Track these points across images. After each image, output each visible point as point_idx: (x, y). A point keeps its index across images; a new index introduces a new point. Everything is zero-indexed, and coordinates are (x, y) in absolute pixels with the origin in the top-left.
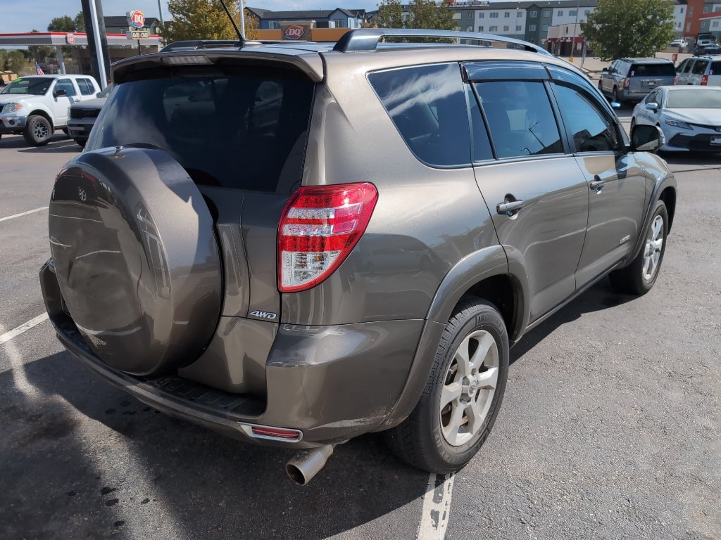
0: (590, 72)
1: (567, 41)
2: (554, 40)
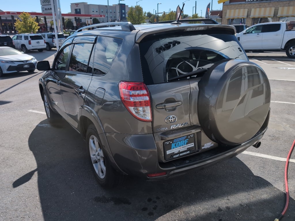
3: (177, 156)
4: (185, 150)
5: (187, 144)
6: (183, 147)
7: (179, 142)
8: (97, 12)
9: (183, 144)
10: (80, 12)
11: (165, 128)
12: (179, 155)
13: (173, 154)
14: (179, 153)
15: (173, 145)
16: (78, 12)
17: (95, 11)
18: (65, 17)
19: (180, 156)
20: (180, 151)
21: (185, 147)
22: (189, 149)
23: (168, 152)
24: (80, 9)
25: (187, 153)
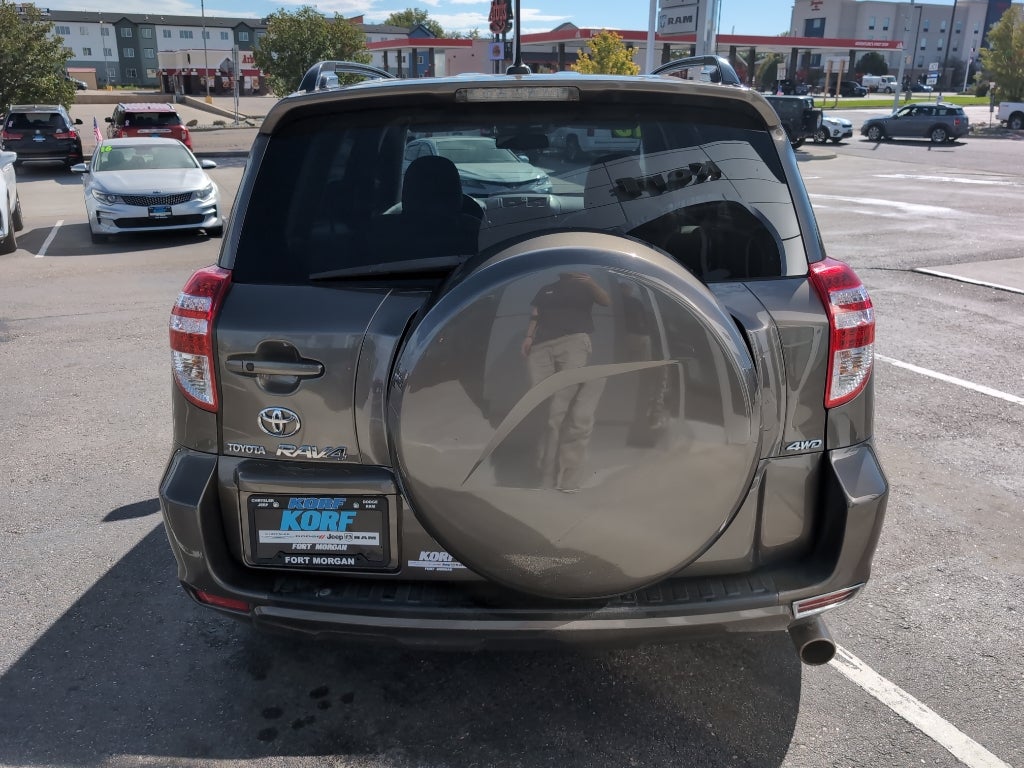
0: (247, 117)
1: (193, 74)
2: (171, 72)
3: (300, 560)
4: (339, 548)
5: (349, 528)
6: (330, 537)
7: (316, 515)
8: (885, 29)
9: (333, 526)
10: (821, 31)
11: (256, 448)
12: (307, 559)
13: (285, 550)
14: (312, 552)
15: (288, 517)
16: (816, 29)
17: (879, 27)
18: (760, 49)
19: (311, 565)
20: (318, 547)
21: (340, 538)
22: (355, 552)
23: (266, 537)
24: (823, 20)
25: (344, 561)
